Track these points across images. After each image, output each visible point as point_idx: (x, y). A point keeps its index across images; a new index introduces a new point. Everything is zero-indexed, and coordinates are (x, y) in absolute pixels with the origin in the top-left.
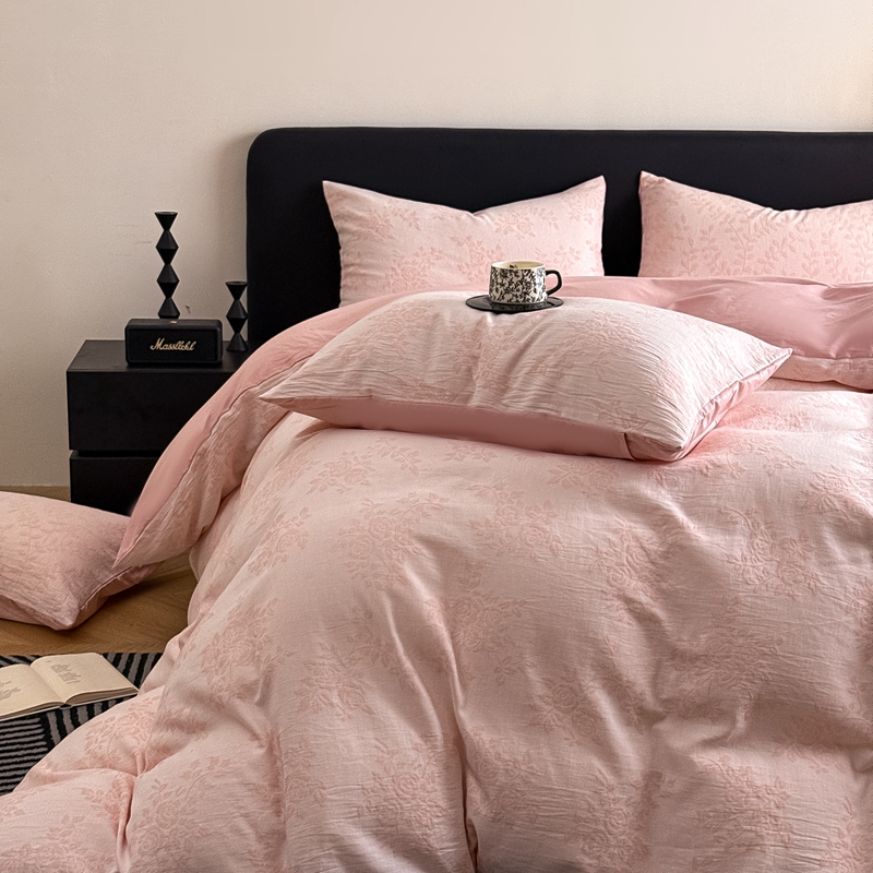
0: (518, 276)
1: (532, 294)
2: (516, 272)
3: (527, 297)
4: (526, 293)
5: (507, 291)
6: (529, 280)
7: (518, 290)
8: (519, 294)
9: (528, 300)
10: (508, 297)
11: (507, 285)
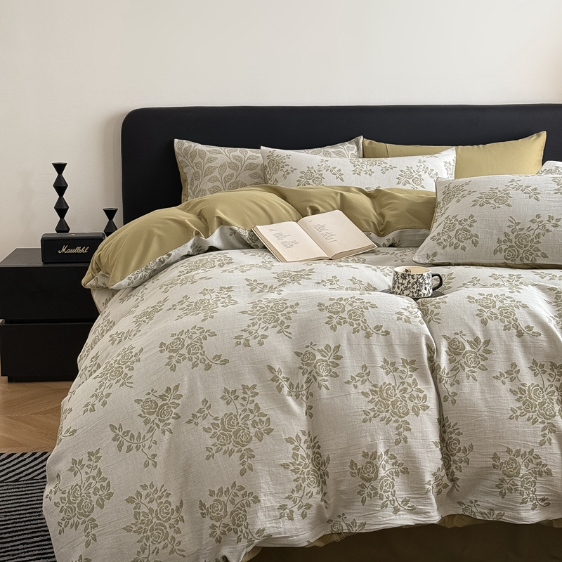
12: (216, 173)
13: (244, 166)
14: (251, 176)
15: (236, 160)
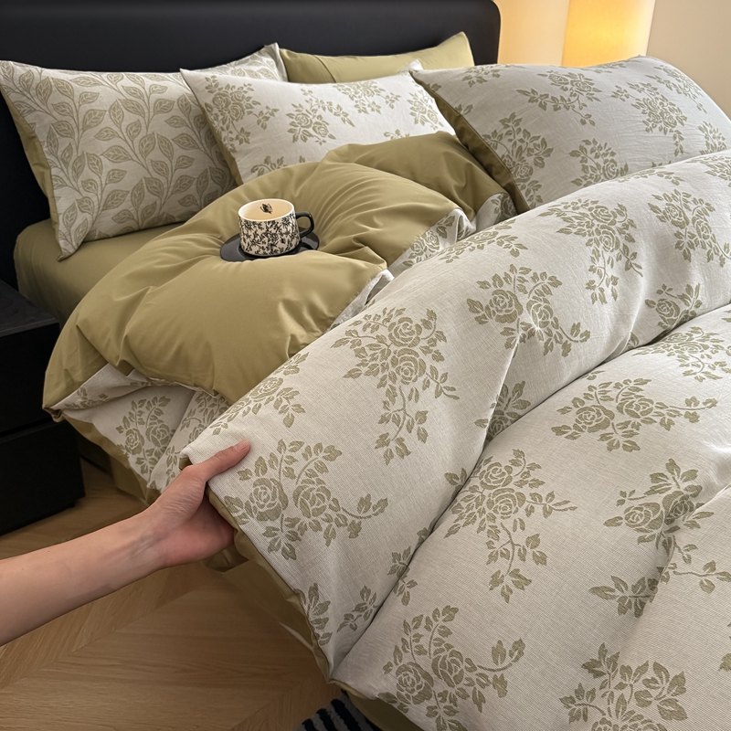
0: (262, 229)
1: (280, 245)
2: (260, 224)
3: (274, 248)
4: (272, 245)
5: (254, 243)
6: (274, 231)
7: (264, 243)
8: (265, 246)
9: (276, 251)
10: (254, 250)
11: (252, 237)
12: (107, 122)
13: (151, 106)
14: (169, 122)
15: (132, 94)
